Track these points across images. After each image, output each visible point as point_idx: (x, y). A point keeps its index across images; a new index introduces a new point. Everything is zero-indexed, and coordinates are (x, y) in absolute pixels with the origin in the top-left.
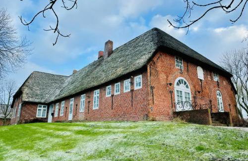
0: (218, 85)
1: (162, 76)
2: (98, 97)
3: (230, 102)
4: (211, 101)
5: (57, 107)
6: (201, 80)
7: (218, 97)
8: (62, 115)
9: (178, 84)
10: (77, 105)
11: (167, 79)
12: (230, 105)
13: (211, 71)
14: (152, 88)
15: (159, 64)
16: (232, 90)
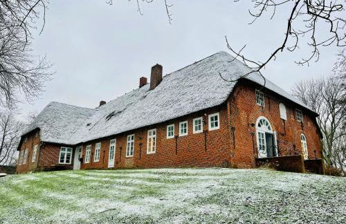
0: (302, 126)
1: (243, 115)
2: (154, 138)
3: (315, 148)
4: (294, 146)
5: (88, 151)
6: (284, 120)
7: (302, 141)
8: (98, 161)
9: (259, 125)
10: (121, 148)
11: (248, 119)
12: (315, 151)
13: (294, 110)
14: (233, 129)
15: (239, 101)
16: (317, 133)
